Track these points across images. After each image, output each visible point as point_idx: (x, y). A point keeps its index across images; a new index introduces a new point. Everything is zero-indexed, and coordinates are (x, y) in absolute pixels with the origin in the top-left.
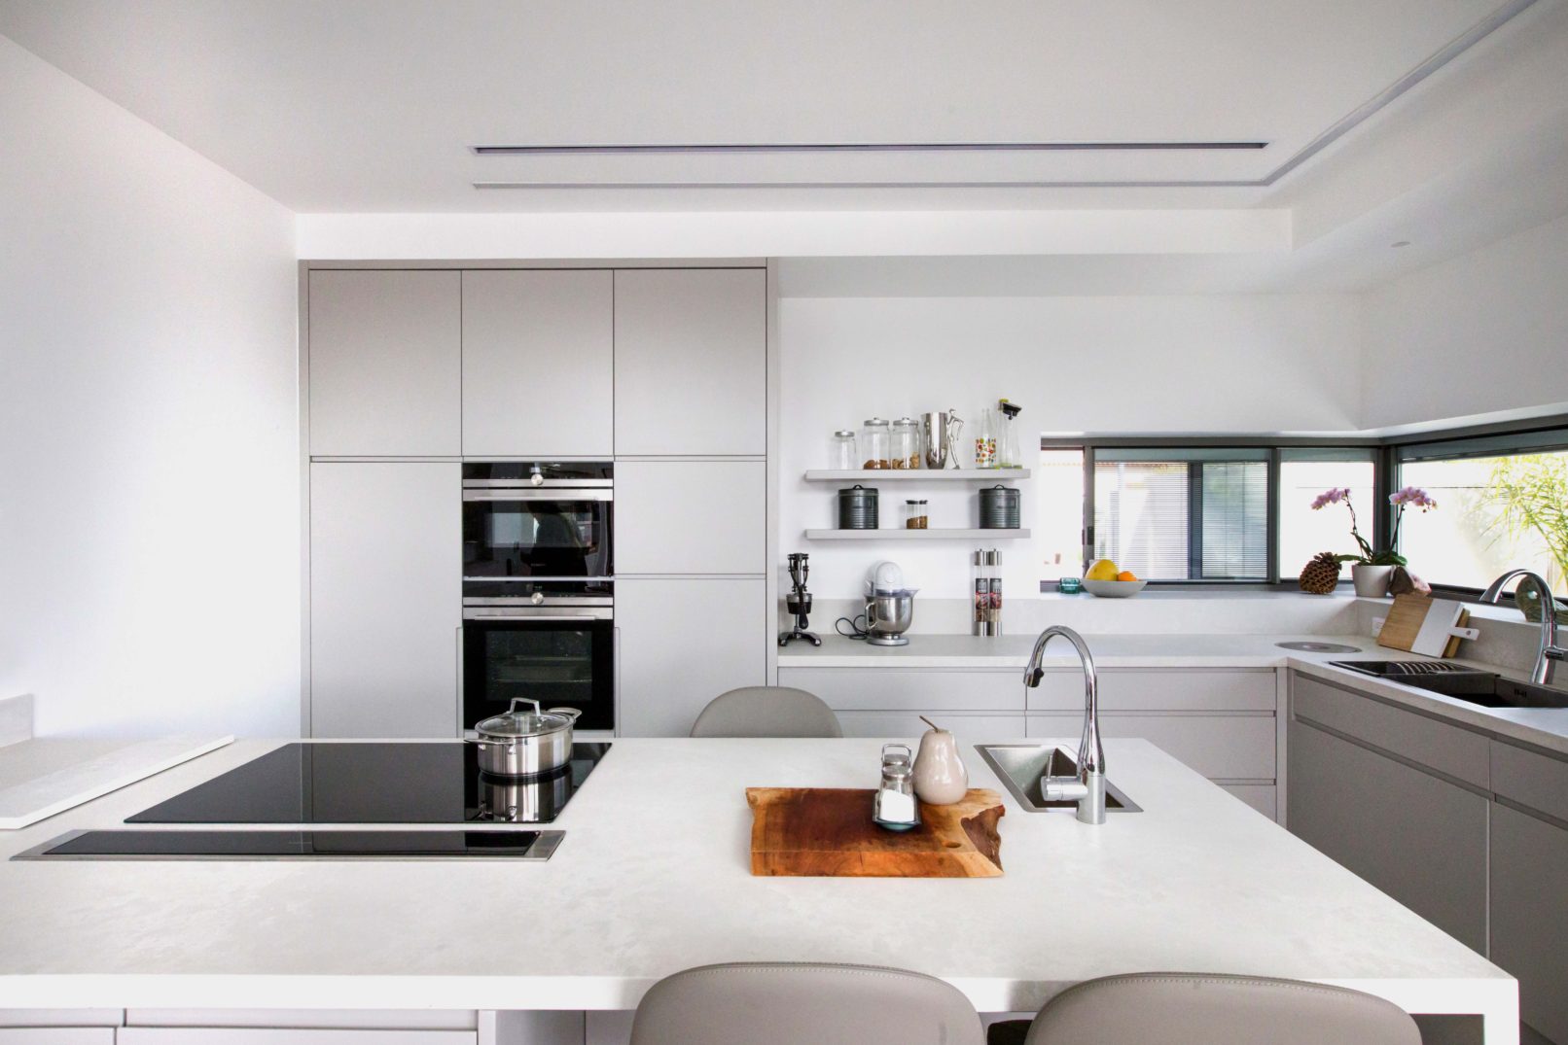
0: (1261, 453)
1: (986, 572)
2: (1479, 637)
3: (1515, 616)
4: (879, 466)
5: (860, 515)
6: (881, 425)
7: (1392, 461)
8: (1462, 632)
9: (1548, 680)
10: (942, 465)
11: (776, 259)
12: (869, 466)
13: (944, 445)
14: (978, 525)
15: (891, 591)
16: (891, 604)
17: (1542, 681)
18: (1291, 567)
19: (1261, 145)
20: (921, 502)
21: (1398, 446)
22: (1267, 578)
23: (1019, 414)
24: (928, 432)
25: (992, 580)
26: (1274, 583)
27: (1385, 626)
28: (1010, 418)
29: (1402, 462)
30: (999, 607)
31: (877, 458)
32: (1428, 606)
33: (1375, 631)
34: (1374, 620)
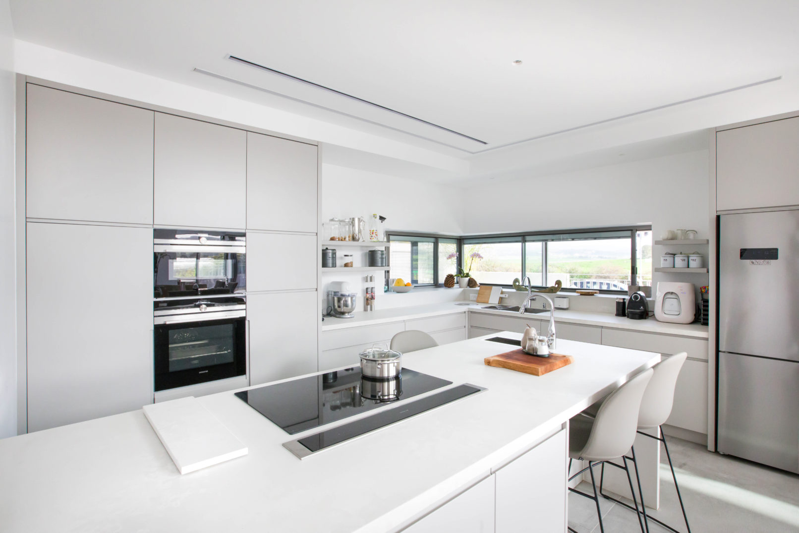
0: (433, 240)
1: (369, 285)
2: (509, 296)
3: (514, 290)
4: (337, 240)
5: (330, 261)
6: (338, 221)
7: (462, 244)
8: (503, 296)
9: (530, 307)
10: (358, 240)
11: (321, 143)
12: (332, 239)
13: (360, 231)
14: (368, 265)
15: (347, 295)
16: (349, 299)
17: (529, 307)
18: (442, 280)
19: (485, 143)
20: (351, 256)
21: (463, 239)
22: (434, 283)
23: (385, 220)
24: (353, 226)
25: (372, 288)
26: (436, 285)
27: (478, 296)
28: (382, 222)
29: (464, 244)
30: (374, 299)
31: (336, 235)
32: (491, 289)
33: (472, 298)
34: (471, 295)
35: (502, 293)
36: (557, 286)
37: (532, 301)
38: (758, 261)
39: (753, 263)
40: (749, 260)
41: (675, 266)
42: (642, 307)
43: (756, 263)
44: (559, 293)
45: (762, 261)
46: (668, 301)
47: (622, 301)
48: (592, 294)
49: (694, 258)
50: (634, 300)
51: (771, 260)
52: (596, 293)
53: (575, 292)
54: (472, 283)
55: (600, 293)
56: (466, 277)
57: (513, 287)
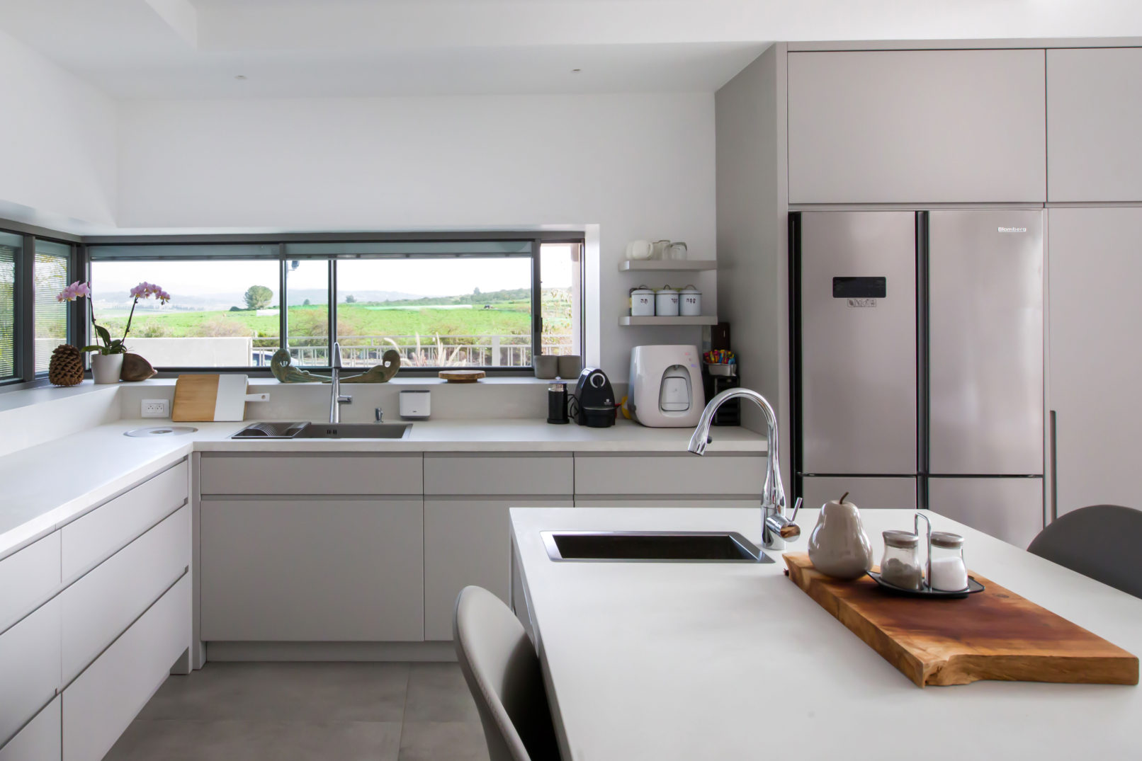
2: (268, 398)
7: (83, 259)
17: (337, 421)
21: (85, 245)
26: (26, 381)
27: (171, 403)
29: (90, 260)
32: (217, 381)
33: (146, 412)
34: (146, 402)
35: (250, 390)
36: (388, 364)
37: (343, 406)
38: (859, 299)
39: (851, 303)
40: (846, 299)
41: (658, 313)
42: (608, 400)
43: (857, 305)
44: (394, 381)
45: (864, 299)
46: (672, 384)
47: (561, 390)
48: (472, 380)
49: (692, 297)
50: (596, 387)
51: (877, 299)
52: (480, 376)
53: (437, 376)
54: (135, 369)
55: (488, 376)
56: (116, 352)
57: (273, 372)
